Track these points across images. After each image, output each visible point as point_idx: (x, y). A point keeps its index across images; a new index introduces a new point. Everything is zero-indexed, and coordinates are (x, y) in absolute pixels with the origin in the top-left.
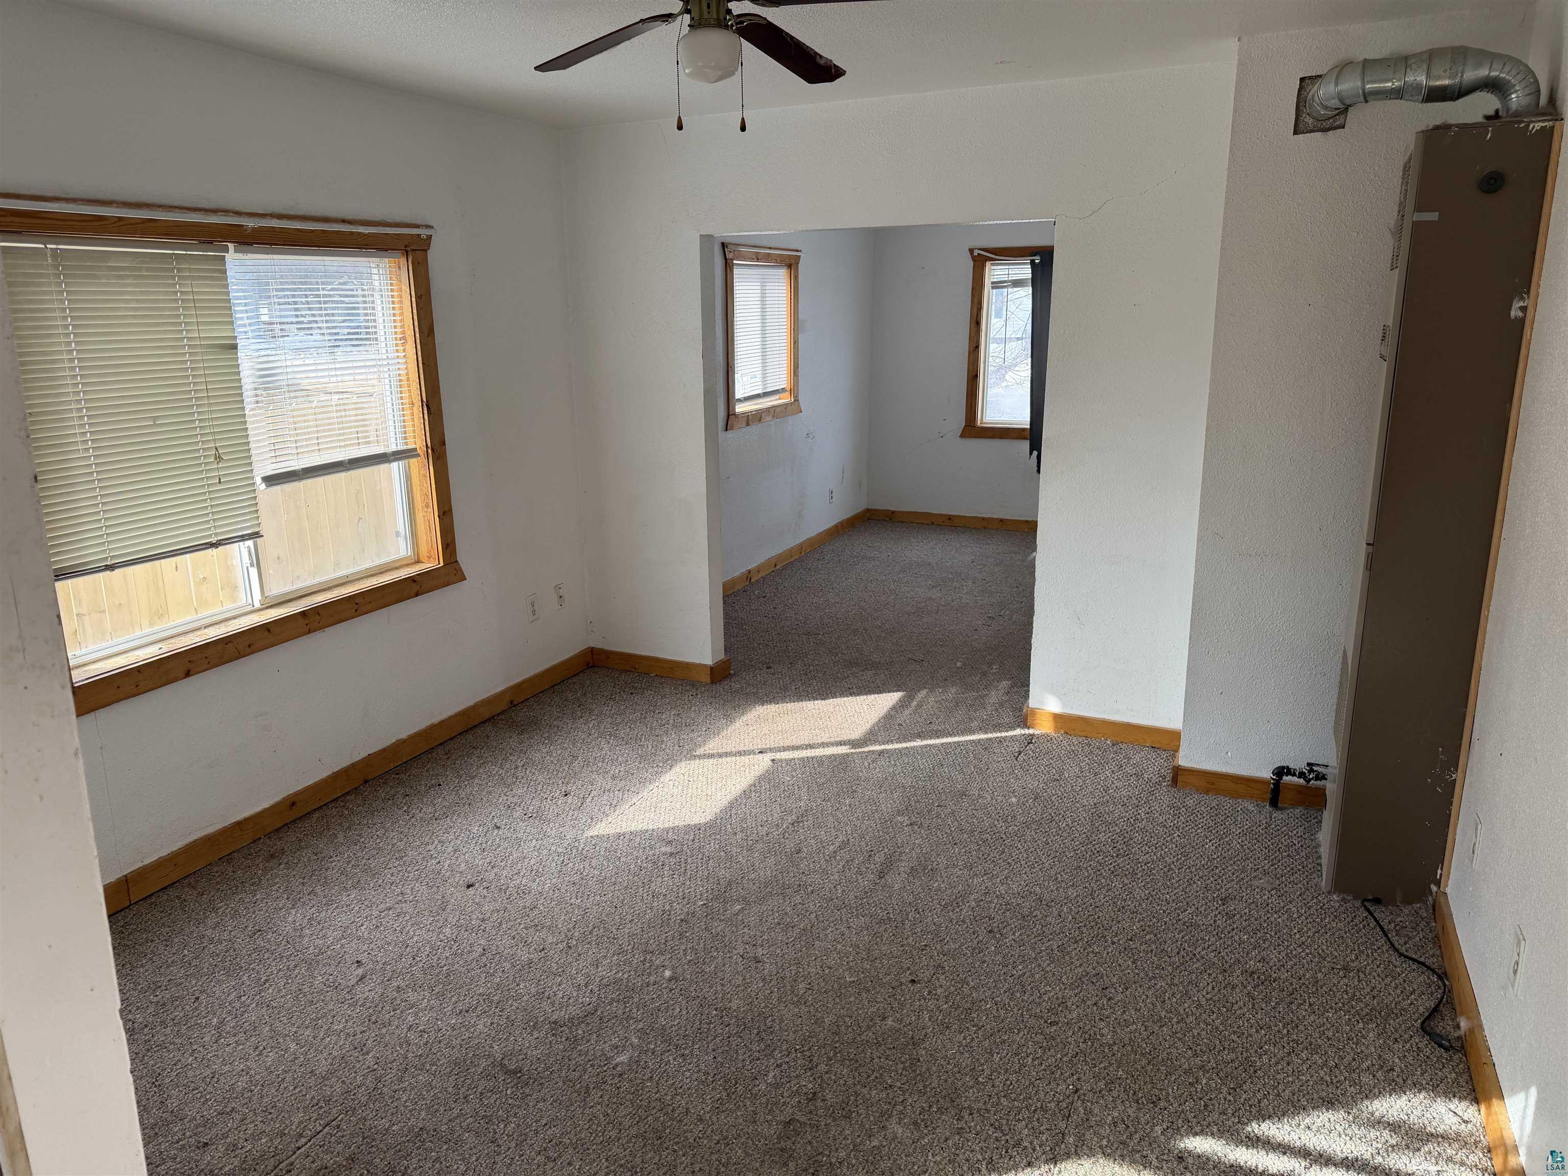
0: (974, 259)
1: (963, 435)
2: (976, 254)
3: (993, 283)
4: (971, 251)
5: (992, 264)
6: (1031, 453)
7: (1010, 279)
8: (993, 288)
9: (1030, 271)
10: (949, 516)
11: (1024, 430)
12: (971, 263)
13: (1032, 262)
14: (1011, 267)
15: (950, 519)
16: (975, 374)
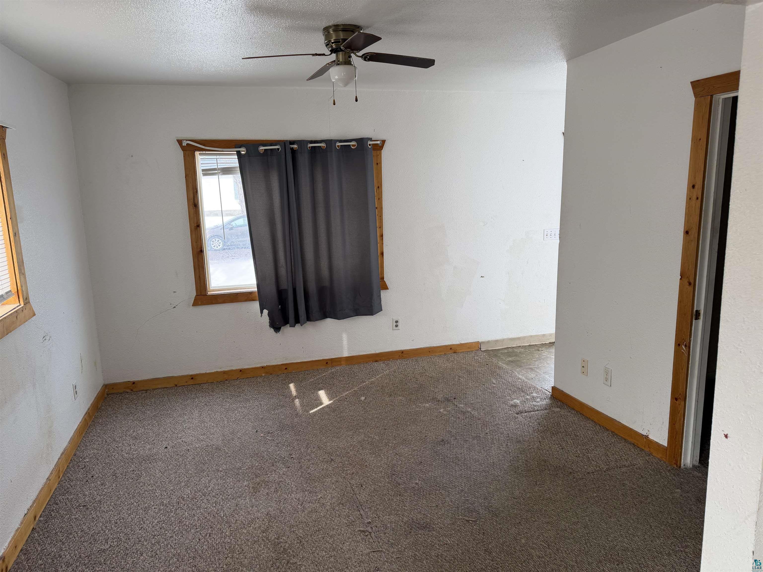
0: (183, 148)
1: (195, 304)
2: (184, 144)
3: (203, 170)
4: (180, 142)
5: (200, 154)
6: (262, 312)
7: (219, 167)
8: (204, 175)
9: (237, 161)
10: (191, 375)
11: (251, 293)
12: (182, 153)
13: (239, 153)
14: (218, 157)
15: (192, 378)
16: (199, 250)
